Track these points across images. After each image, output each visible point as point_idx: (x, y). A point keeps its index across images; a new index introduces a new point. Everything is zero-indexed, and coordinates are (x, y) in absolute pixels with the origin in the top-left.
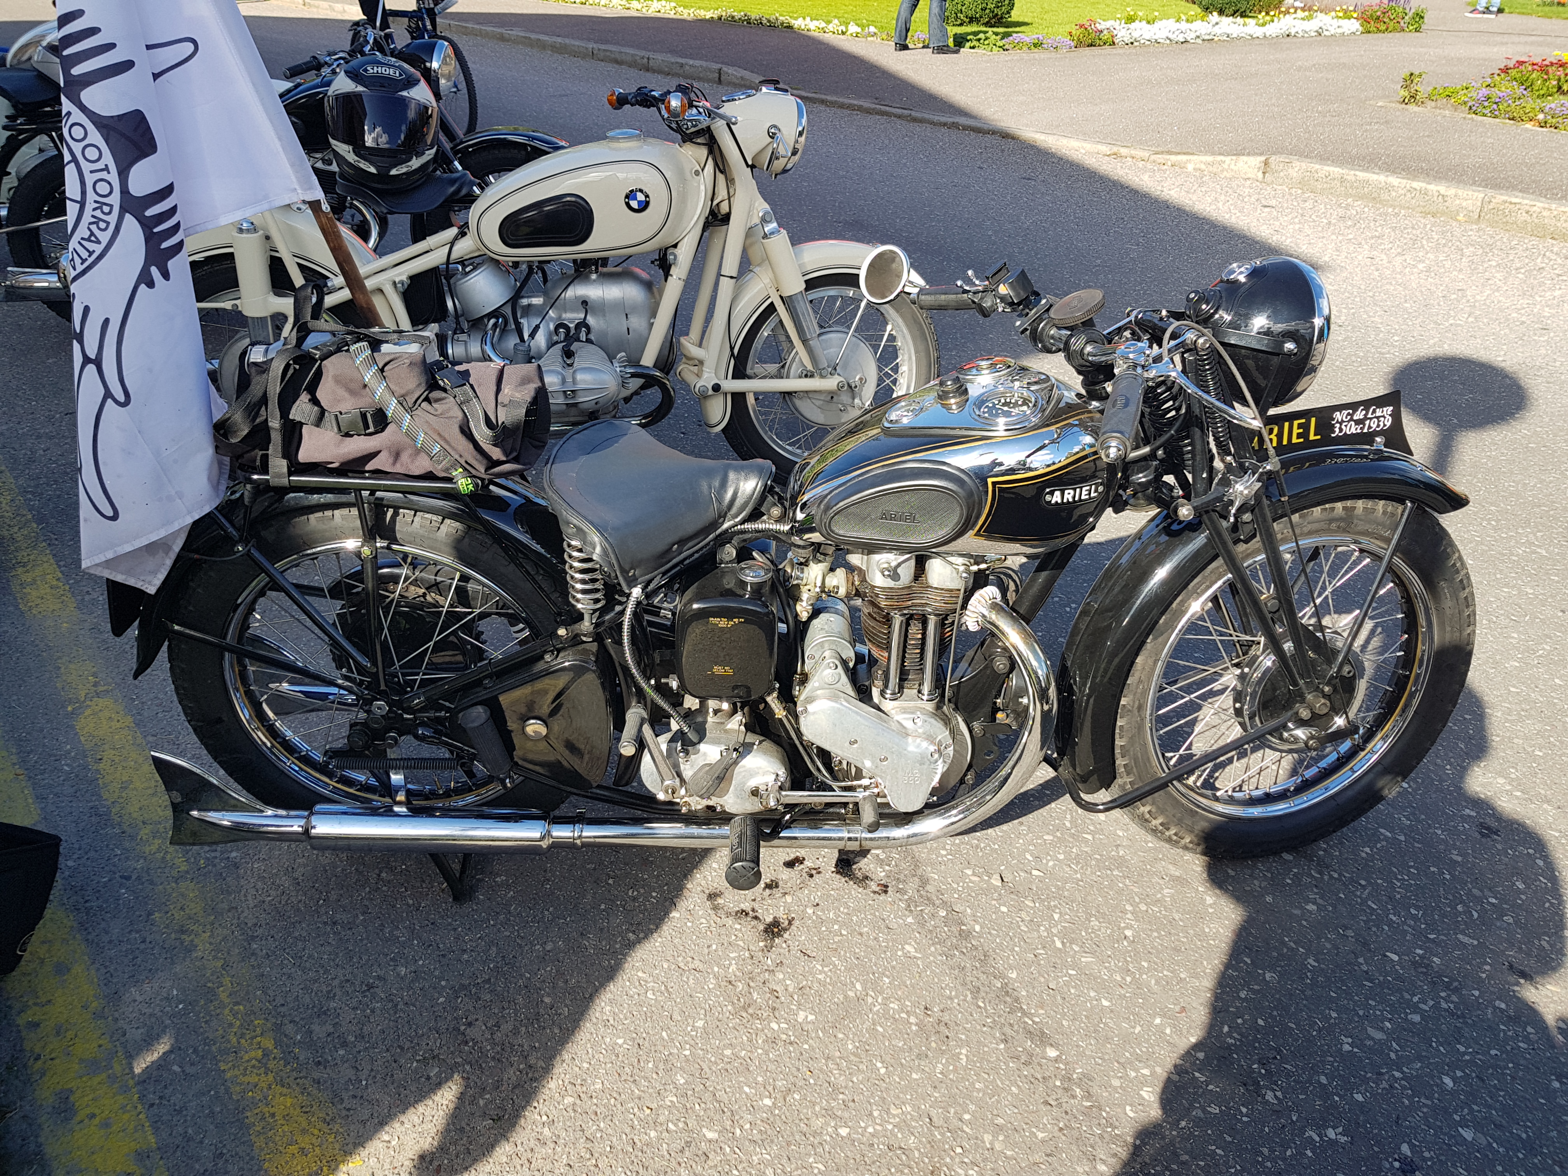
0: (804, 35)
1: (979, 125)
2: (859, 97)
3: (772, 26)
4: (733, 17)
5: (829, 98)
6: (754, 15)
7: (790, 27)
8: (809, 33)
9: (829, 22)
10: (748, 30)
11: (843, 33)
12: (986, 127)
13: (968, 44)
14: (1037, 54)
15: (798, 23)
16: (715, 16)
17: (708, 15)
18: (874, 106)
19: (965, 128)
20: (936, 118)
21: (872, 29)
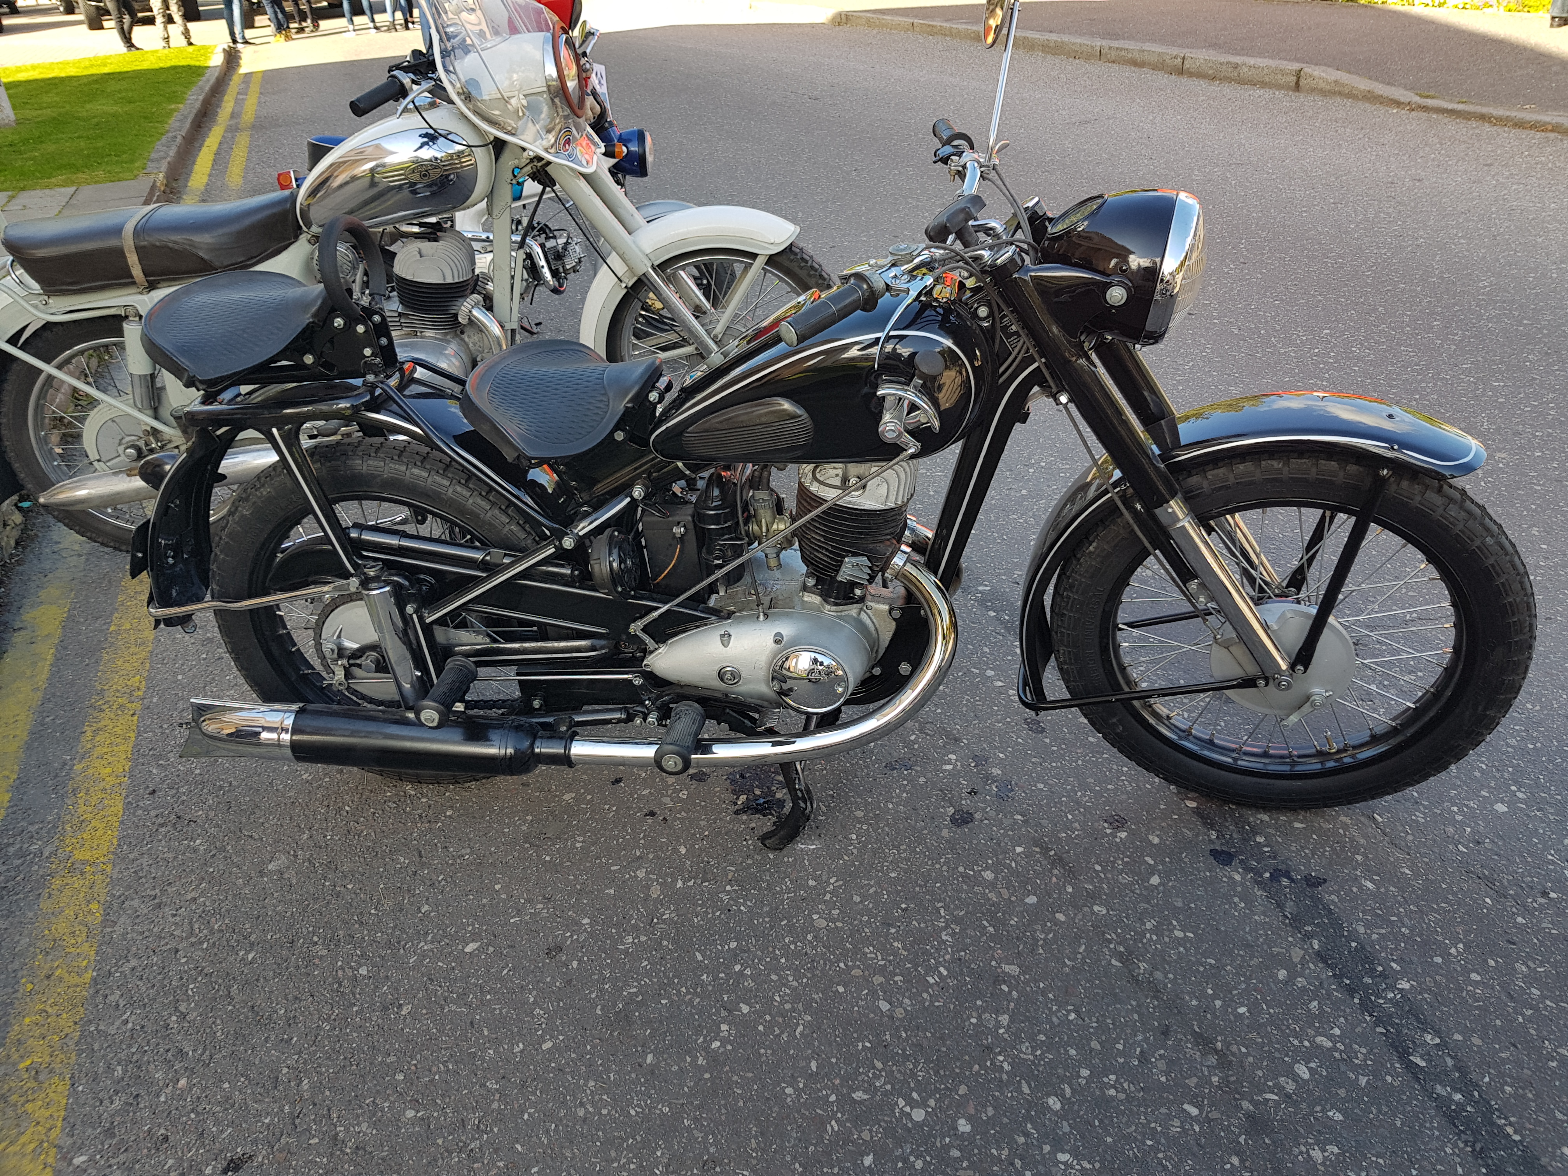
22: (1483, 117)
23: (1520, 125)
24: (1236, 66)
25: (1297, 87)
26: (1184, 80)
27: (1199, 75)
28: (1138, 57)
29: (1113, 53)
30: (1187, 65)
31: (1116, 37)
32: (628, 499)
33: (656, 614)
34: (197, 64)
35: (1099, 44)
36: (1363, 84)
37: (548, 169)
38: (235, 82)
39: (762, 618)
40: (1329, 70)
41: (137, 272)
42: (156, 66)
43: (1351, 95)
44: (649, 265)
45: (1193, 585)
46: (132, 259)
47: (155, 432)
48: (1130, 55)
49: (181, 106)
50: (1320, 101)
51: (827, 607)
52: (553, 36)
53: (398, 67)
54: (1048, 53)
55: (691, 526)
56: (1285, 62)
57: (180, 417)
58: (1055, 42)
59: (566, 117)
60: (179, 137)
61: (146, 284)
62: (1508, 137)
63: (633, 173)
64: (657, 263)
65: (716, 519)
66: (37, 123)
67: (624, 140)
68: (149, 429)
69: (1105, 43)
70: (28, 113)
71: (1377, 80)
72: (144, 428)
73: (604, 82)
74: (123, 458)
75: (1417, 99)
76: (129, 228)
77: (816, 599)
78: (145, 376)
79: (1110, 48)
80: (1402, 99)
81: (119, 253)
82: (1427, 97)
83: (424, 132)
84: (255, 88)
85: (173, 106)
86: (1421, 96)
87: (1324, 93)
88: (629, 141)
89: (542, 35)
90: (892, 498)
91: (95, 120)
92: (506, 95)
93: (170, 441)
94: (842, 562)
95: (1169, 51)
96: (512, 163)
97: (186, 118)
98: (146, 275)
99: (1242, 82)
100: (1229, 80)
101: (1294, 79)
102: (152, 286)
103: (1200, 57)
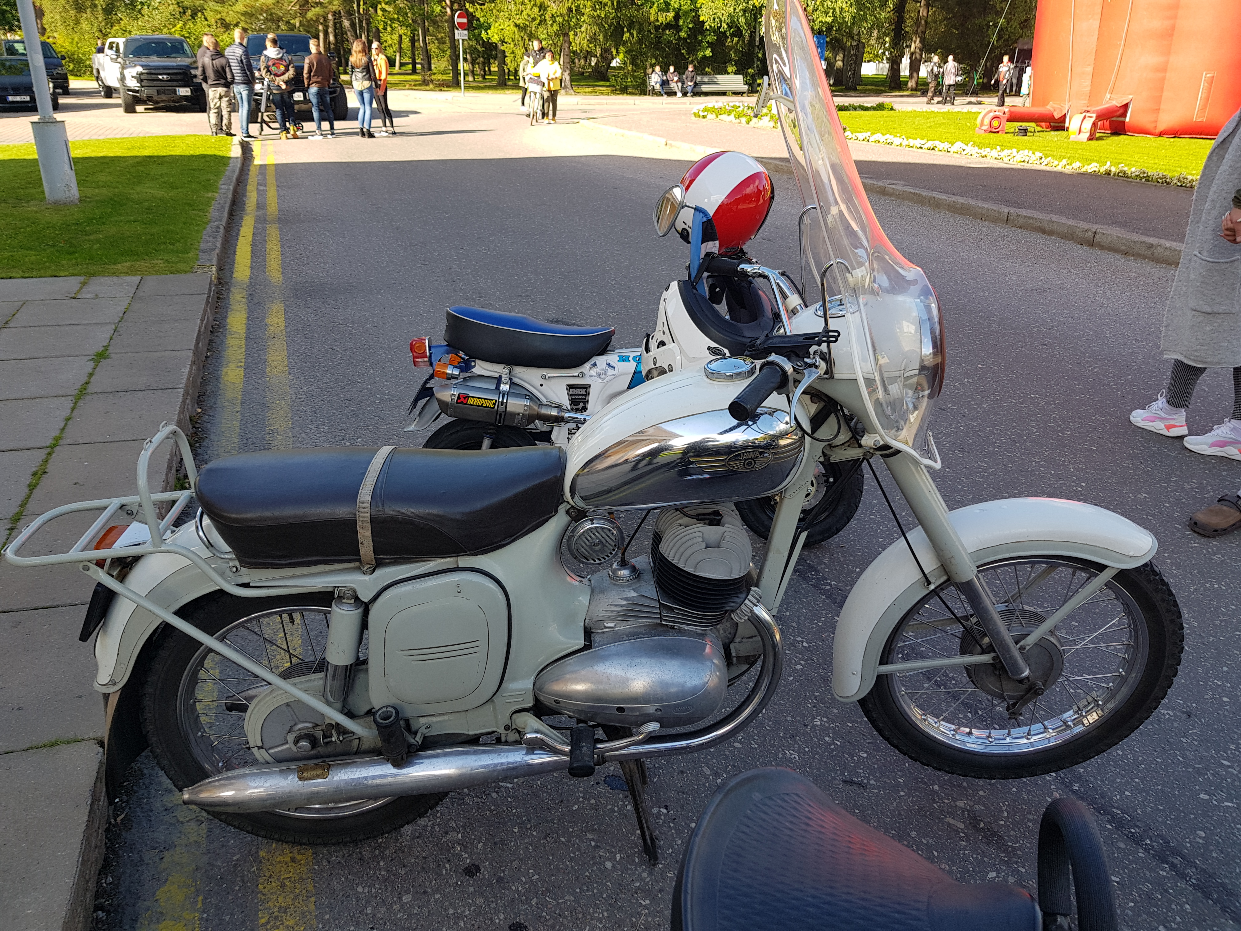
26: (1094, 251)
27: (1110, 249)
29: (1021, 220)
31: (1022, 206)
34: (221, 154)
35: (1006, 210)
38: (253, 173)
41: (366, 549)
42: (187, 153)
46: (365, 535)
48: (1038, 224)
49: (216, 194)
60: (222, 227)
61: (373, 563)
66: (97, 201)
70: (89, 192)
81: (350, 525)
84: (271, 180)
85: (209, 195)
91: (146, 204)
97: (223, 207)
102: (380, 565)
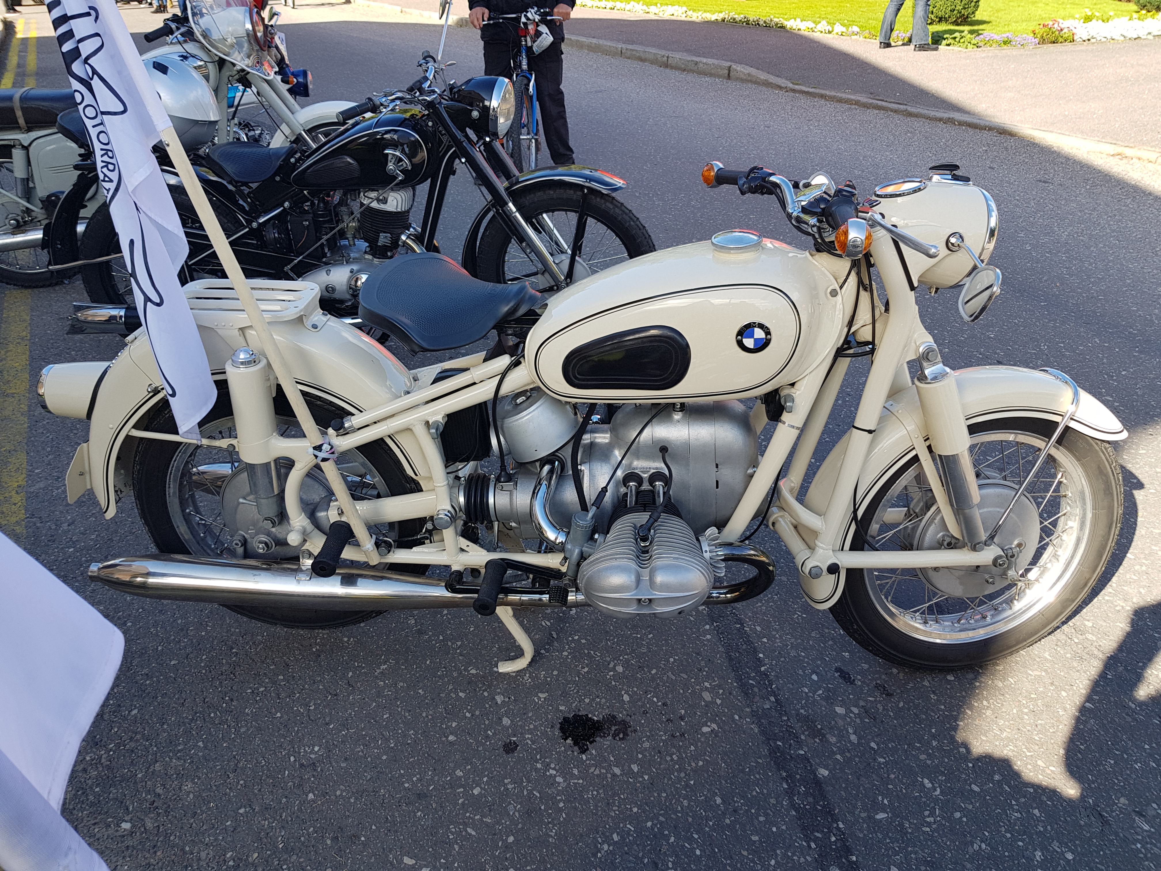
0: (796, 34)
1: (975, 121)
2: (855, 92)
3: (767, 26)
4: (734, 19)
5: (828, 93)
6: (752, 18)
7: (782, 27)
8: (800, 32)
9: (816, 23)
10: (748, 30)
11: (830, 32)
12: (982, 123)
13: (944, 42)
14: (1007, 50)
15: (790, 24)
16: (719, 19)
17: (713, 17)
18: (871, 101)
19: (961, 124)
20: (932, 113)
21: (856, 29)
22: (822, 96)
23: (840, 101)
24: (696, 63)
25: (729, 77)
26: (668, 70)
27: (676, 68)
28: (643, 56)
29: (629, 52)
30: (670, 62)
31: (633, 43)
32: (282, 208)
33: (296, 261)
35: (620, 46)
36: (763, 76)
37: (248, 76)
38: (14, 43)
39: (345, 263)
40: (746, 67)
41: (21, 121)
43: (756, 82)
44: (302, 129)
45: (524, 244)
46: (19, 114)
47: (28, 211)
48: (638, 54)
50: (739, 85)
51: (375, 259)
52: (250, 8)
53: (168, 19)
54: (591, 51)
55: (311, 222)
56: (723, 62)
57: (44, 201)
58: (595, 44)
59: (257, 51)
61: (26, 128)
62: (829, 107)
63: (300, 94)
64: (306, 129)
65: (322, 216)
67: (295, 75)
68: (24, 209)
69: (624, 46)
71: (772, 74)
72: (22, 208)
73: (284, 43)
74: (8, 226)
75: (791, 85)
76: (17, 96)
77: (370, 257)
78: (24, 179)
79: (627, 49)
80: (783, 85)
81: (12, 110)
82: (797, 84)
83: (181, 54)
84: (32, 49)
86: (793, 84)
87: (743, 81)
88: (298, 76)
89: (244, 8)
90: (399, 207)
92: (225, 37)
93: (36, 218)
94: (379, 236)
95: (660, 53)
96: (228, 74)
98: (26, 123)
99: (700, 73)
100: (693, 71)
101: (727, 72)
102: (29, 130)
103: (677, 56)
